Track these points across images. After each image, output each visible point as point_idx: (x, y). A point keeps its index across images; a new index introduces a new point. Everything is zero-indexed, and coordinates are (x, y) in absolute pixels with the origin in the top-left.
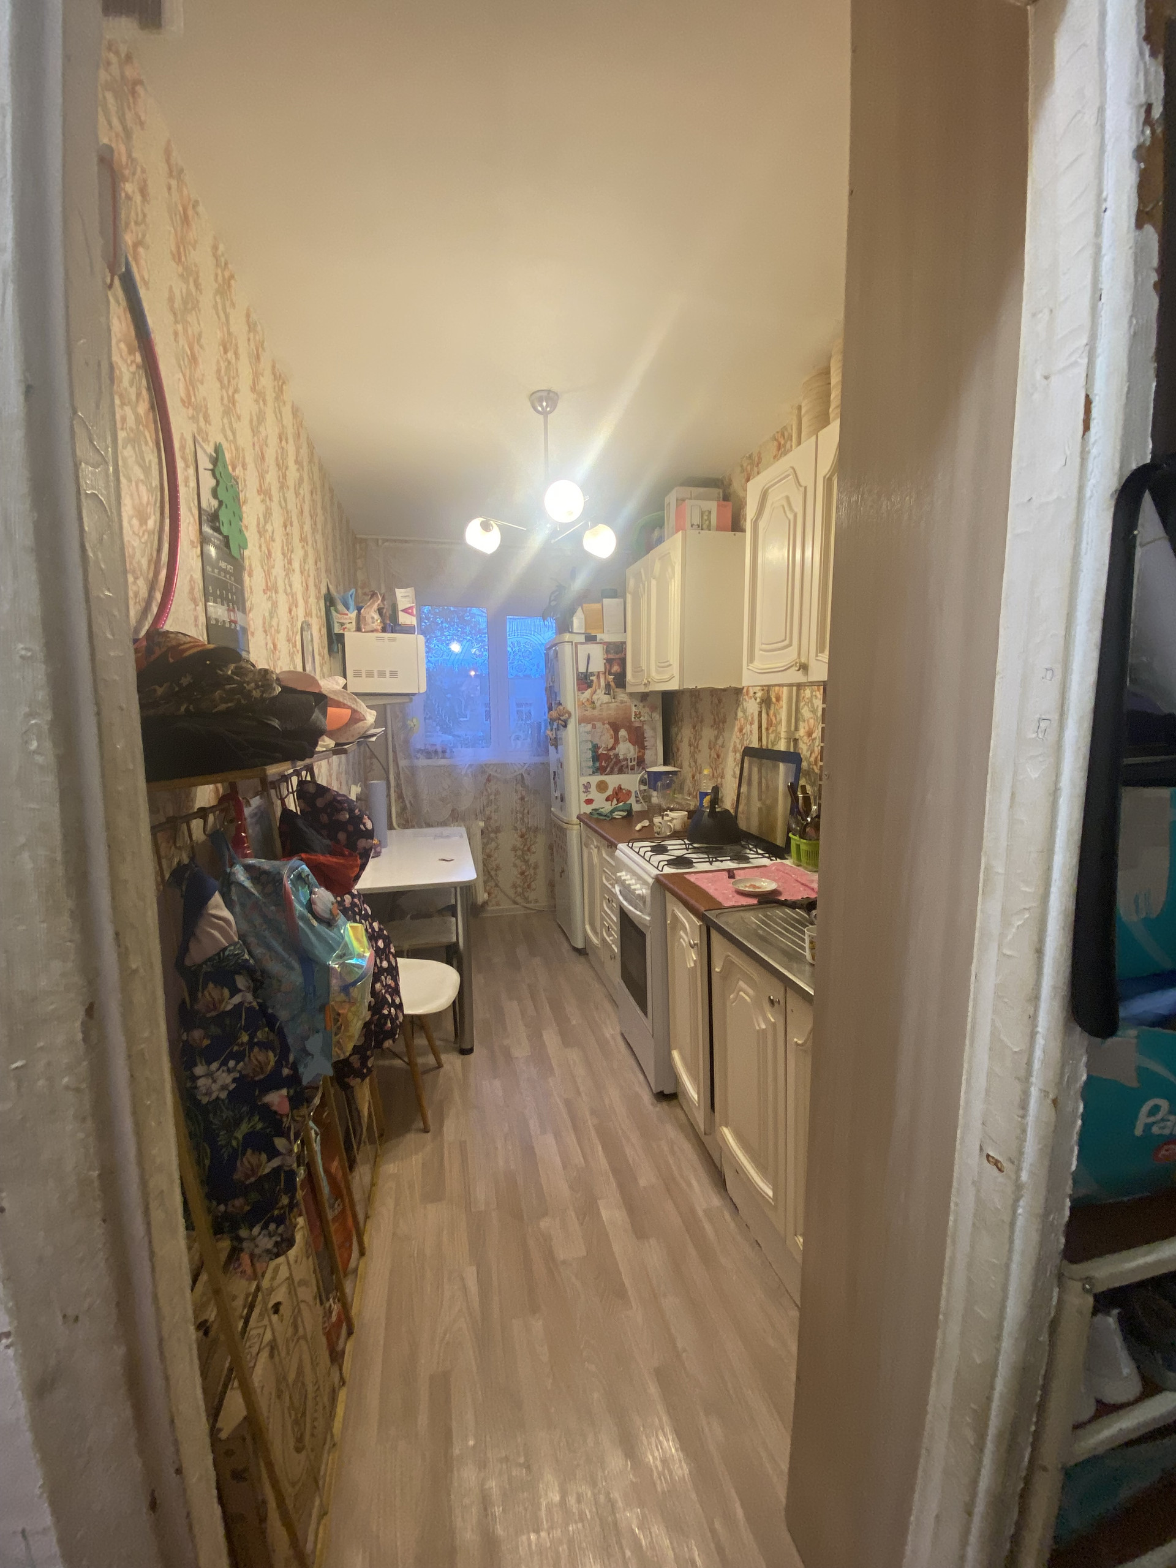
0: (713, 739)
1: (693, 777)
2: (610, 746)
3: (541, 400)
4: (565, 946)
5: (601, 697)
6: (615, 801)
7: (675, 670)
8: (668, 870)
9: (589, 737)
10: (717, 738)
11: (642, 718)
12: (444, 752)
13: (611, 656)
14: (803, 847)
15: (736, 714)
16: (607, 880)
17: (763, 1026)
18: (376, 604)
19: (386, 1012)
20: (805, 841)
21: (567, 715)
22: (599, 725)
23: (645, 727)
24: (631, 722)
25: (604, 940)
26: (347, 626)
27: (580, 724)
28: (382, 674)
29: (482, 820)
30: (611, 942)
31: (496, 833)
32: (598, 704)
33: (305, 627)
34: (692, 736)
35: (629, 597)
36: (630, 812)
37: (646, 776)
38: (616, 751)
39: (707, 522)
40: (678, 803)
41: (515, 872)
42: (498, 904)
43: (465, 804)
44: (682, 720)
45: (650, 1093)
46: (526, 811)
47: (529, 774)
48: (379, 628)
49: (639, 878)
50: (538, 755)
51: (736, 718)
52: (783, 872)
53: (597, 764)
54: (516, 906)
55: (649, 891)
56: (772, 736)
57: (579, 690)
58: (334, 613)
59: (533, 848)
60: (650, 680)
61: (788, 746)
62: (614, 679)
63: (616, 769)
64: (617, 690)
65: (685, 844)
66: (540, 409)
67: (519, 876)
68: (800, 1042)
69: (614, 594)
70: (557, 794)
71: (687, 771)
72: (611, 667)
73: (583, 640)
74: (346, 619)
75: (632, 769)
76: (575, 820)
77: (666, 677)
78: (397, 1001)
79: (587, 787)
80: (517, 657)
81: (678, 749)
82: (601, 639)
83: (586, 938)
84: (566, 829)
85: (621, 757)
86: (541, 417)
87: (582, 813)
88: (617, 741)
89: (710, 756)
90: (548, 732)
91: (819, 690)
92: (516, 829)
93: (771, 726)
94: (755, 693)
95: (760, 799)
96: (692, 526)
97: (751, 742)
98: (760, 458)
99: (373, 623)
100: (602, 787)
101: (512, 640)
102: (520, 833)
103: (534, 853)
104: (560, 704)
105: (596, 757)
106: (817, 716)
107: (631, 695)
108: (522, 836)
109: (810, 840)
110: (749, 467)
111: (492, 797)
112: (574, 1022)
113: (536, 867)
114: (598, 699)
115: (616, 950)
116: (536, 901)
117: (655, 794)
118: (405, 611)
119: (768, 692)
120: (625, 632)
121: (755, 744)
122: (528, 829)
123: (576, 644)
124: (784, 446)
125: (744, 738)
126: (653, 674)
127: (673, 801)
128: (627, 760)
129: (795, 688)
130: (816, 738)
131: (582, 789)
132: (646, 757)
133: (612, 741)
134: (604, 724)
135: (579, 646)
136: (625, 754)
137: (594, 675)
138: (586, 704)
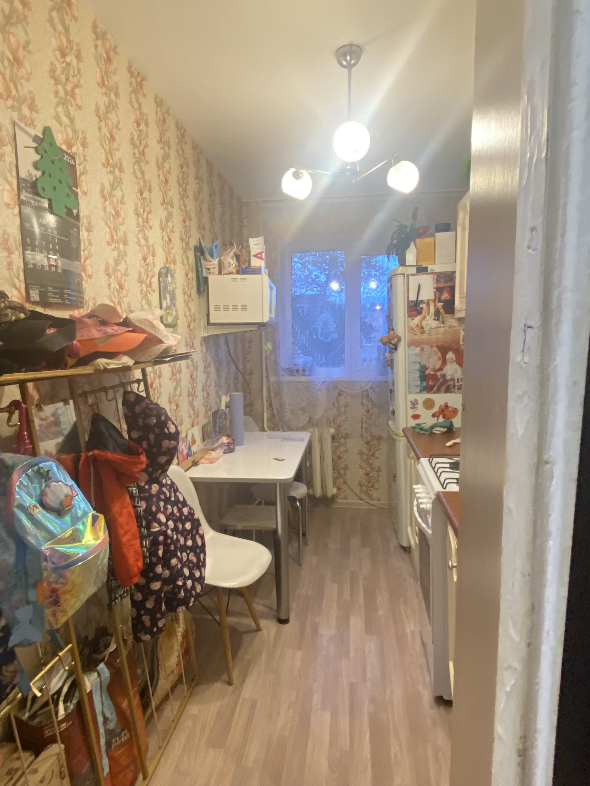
2: (437, 367)
3: (345, 55)
4: (394, 543)
5: (430, 322)
8: (451, 488)
9: (417, 359)
13: (441, 285)
18: (232, 252)
19: (180, 583)
21: (397, 339)
22: (427, 348)
24: (458, 345)
26: (212, 270)
27: (409, 347)
28: (235, 308)
29: (333, 428)
31: (345, 438)
32: (426, 329)
33: (165, 272)
36: (450, 429)
38: (443, 372)
42: (346, 498)
43: (319, 413)
46: (370, 422)
47: (372, 390)
48: (234, 271)
50: (381, 375)
53: (425, 384)
54: (361, 502)
55: (431, 506)
57: (409, 316)
58: (203, 261)
59: (377, 454)
62: (443, 306)
63: (443, 388)
64: (445, 316)
66: (345, 63)
67: (364, 476)
69: (447, 228)
73: (415, 272)
74: (211, 265)
75: (459, 388)
76: (401, 432)
78: (197, 574)
79: (414, 404)
82: (432, 270)
83: (408, 538)
84: (396, 440)
85: (448, 377)
86: (346, 71)
87: (409, 426)
88: (444, 362)
90: (387, 355)
92: (362, 436)
99: (229, 267)
100: (428, 404)
102: (365, 440)
104: (393, 329)
105: (424, 377)
107: (459, 320)
108: (368, 443)
111: (343, 409)
113: (379, 470)
114: (427, 325)
116: (378, 500)
118: (256, 256)
120: (456, 262)
123: (408, 275)
128: (454, 380)
131: (409, 405)
133: (440, 362)
134: (432, 347)
135: (410, 277)
136: (452, 375)
137: (424, 303)
138: (415, 329)
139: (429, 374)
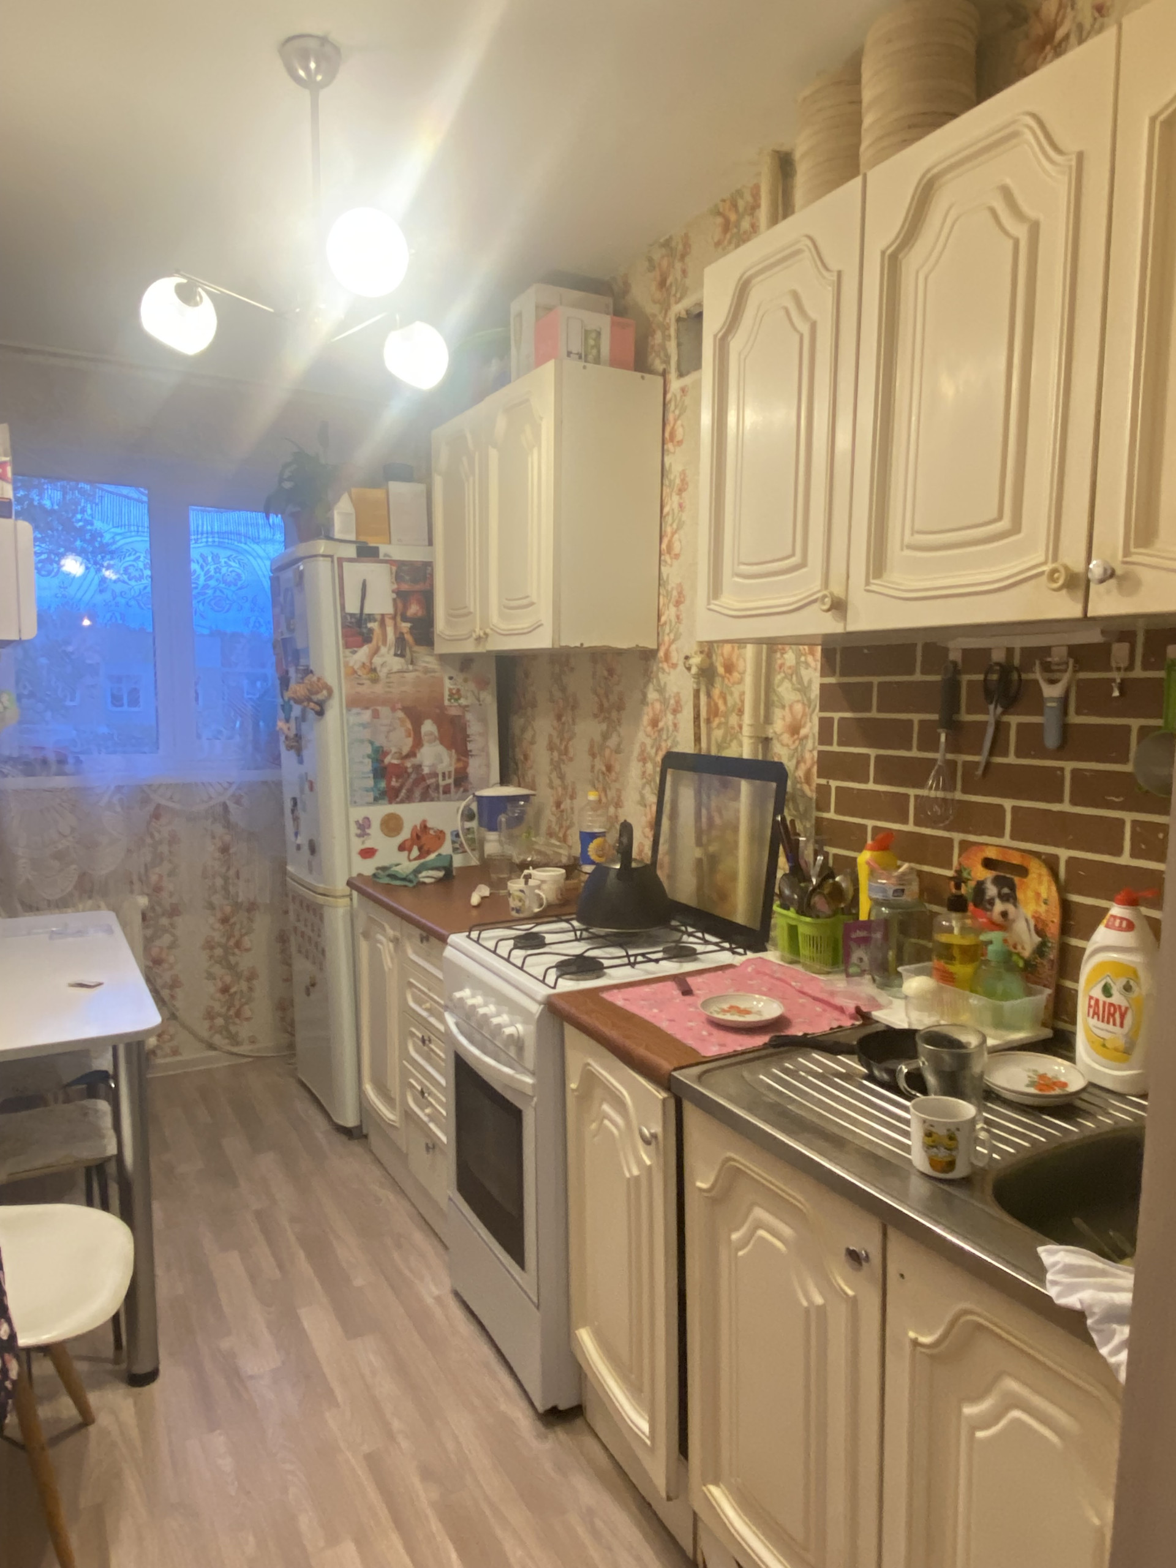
0: (598, 738)
1: (558, 804)
2: (406, 750)
3: (305, 57)
4: (320, 1127)
5: (388, 660)
6: (415, 852)
7: (544, 613)
8: (567, 985)
10: (605, 737)
11: (463, 701)
12: (62, 761)
13: (405, 587)
14: (803, 930)
15: (645, 695)
16: (419, 1002)
17: (819, 1300)
20: (808, 919)
21: (325, 692)
23: (469, 716)
24: (442, 708)
25: (408, 1115)
27: (349, 710)
30: (425, 1119)
31: (171, 916)
32: (383, 673)
34: (555, 734)
35: (438, 482)
36: (448, 870)
37: (474, 807)
38: (417, 760)
39: (594, 351)
40: (539, 852)
41: (211, 988)
42: (175, 1052)
43: (108, 862)
44: (534, 705)
45: (530, 1412)
46: (232, 872)
47: (238, 802)
49: (503, 1001)
50: (257, 768)
51: (644, 701)
52: (772, 977)
53: (383, 785)
54: (213, 1053)
55: (532, 1028)
56: (718, 734)
57: (347, 646)
60: (488, 631)
61: (755, 751)
62: (411, 628)
63: (417, 794)
64: (416, 648)
65: (575, 930)
66: (302, 73)
68: (925, 1340)
69: (407, 475)
70: (302, 840)
71: (545, 795)
72: (406, 607)
73: (354, 555)
75: (447, 791)
76: (341, 886)
77: (524, 624)
79: (364, 827)
80: (212, 583)
81: (526, 757)
82: (386, 555)
83: (364, 1107)
84: (321, 906)
85: (426, 770)
86: (306, 94)
87: (354, 875)
88: (418, 743)
89: (593, 767)
90: (281, 724)
91: (812, 653)
92: (211, 907)
93: (716, 714)
94: (687, 658)
95: (699, 843)
96: (569, 354)
97: (675, 743)
98: (687, 245)
100: (391, 825)
101: (202, 550)
102: (219, 915)
103: (247, 950)
104: (308, 671)
105: (380, 771)
106: (809, 700)
107: (443, 658)
109: (818, 917)
110: (665, 263)
111: (164, 849)
112: (358, 1282)
114: (382, 665)
115: (444, 1139)
116: (253, 1041)
117: (492, 836)
119: (709, 655)
120: (431, 543)
121: (685, 745)
122: (237, 906)
123: (341, 560)
124: (737, 224)
125: (660, 736)
126: (495, 619)
127: (530, 849)
128: (436, 775)
129: (765, 646)
130: (806, 737)
131: (354, 829)
132: (471, 770)
133: (409, 742)
134: (394, 710)
135: (345, 564)
136: (433, 765)
137: (375, 621)
138: (360, 673)
139: (391, 764)
